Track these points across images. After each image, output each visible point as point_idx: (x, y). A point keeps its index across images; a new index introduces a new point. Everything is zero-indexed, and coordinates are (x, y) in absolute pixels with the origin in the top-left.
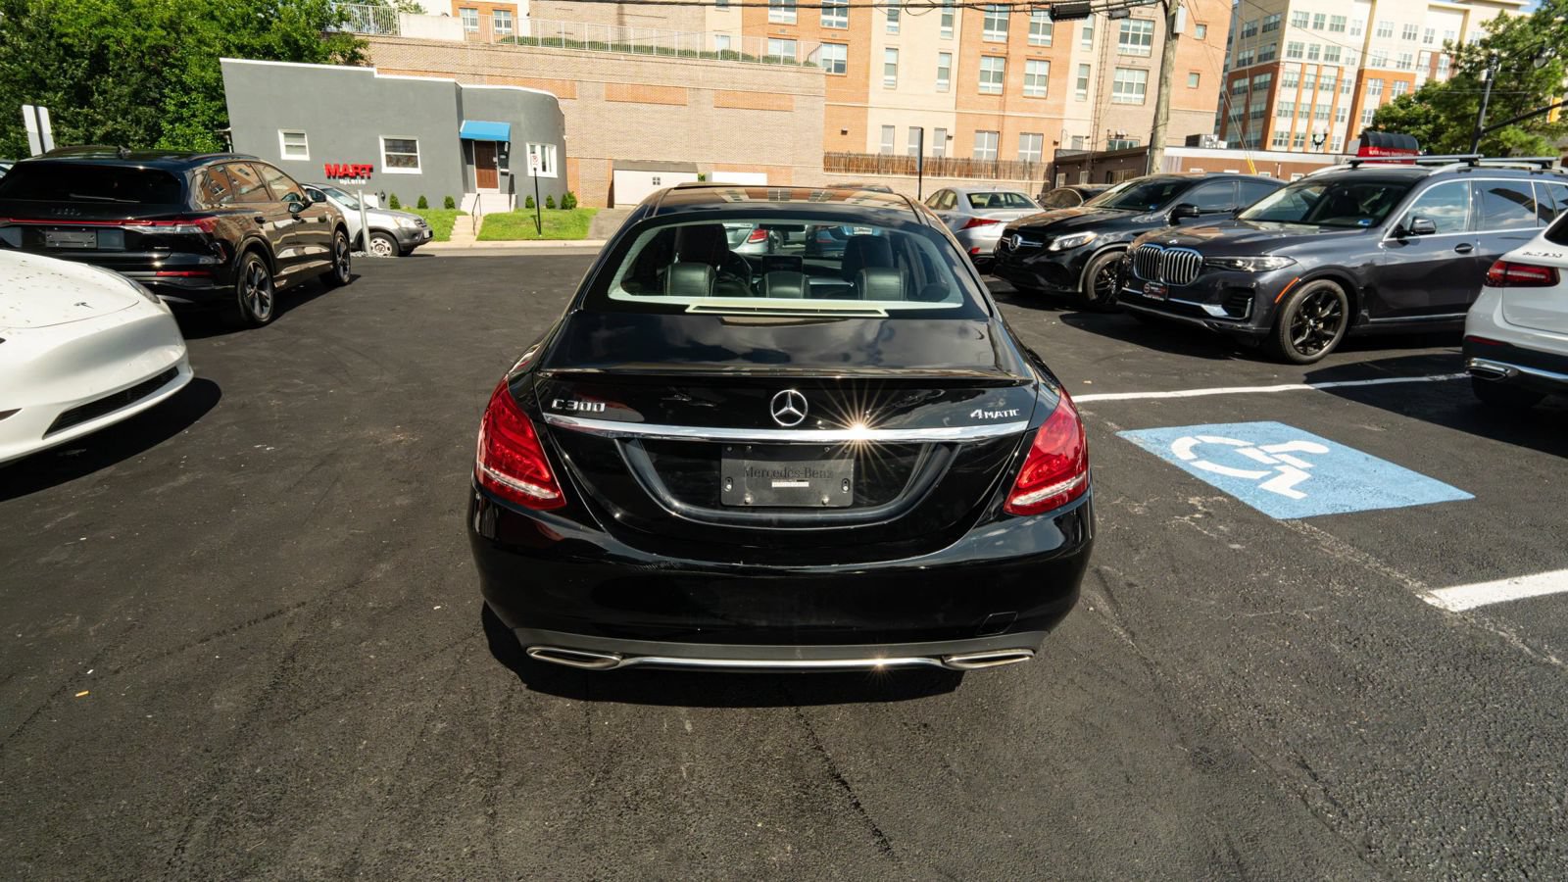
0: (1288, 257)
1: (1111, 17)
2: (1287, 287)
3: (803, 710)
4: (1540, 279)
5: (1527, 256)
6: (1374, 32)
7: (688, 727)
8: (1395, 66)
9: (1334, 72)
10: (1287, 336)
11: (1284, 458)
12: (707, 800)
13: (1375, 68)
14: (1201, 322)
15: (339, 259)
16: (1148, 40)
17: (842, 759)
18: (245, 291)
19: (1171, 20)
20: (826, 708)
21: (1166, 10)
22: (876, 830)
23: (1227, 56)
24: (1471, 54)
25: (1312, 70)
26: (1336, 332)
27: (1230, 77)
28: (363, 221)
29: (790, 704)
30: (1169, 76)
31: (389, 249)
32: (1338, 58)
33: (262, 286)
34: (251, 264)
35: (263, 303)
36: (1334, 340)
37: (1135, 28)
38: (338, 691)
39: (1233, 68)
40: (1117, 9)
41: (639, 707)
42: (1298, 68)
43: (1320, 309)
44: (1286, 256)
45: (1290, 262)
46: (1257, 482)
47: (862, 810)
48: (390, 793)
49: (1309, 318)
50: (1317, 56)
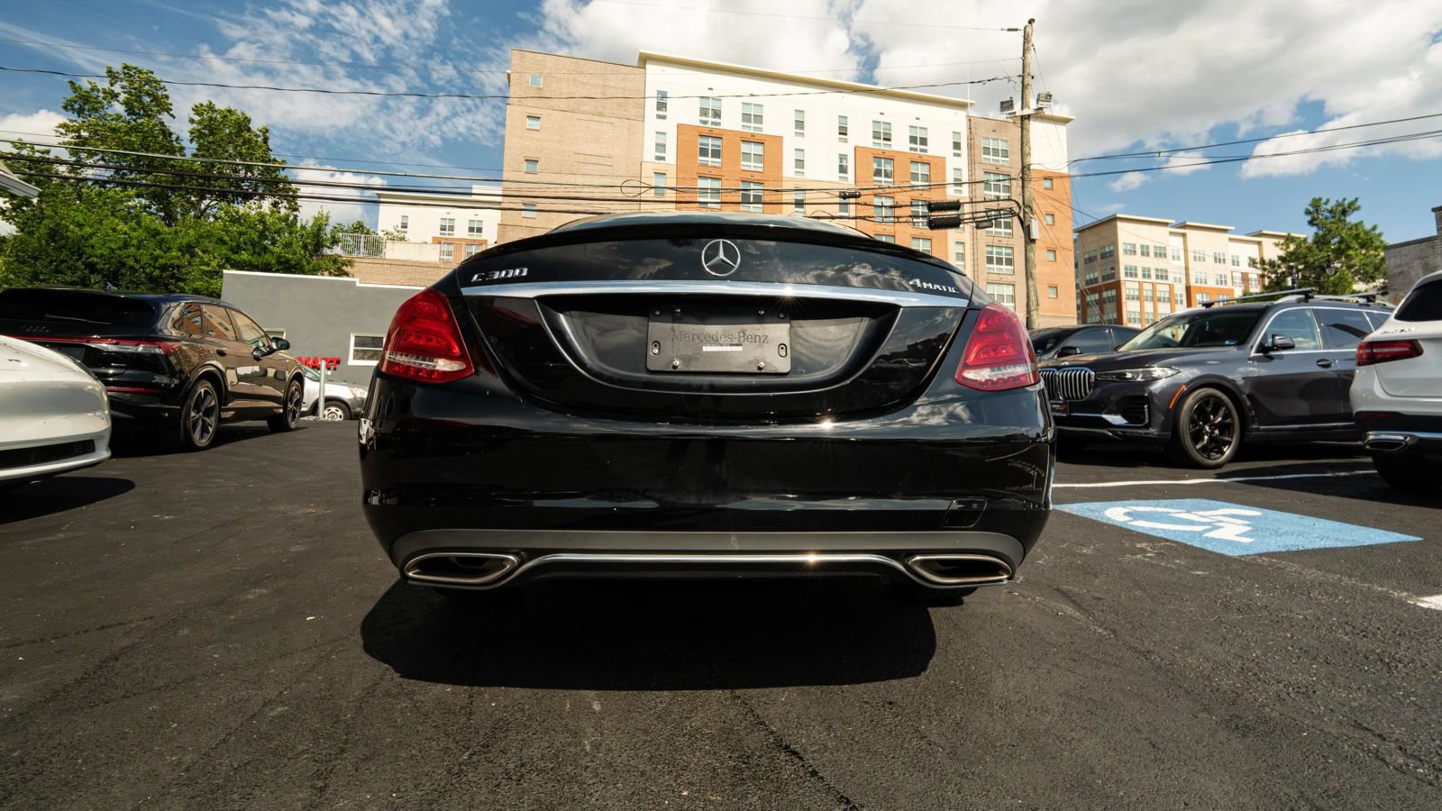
0: (1171, 368)
1: (977, 227)
2: (1178, 395)
3: (738, 692)
4: (1405, 352)
5: (1386, 335)
6: (1191, 256)
7: (597, 707)
8: (1215, 282)
9: (1167, 288)
10: (1188, 441)
11: (1219, 518)
12: (615, 771)
13: (1198, 285)
14: (1105, 431)
15: (290, 406)
16: (1010, 262)
17: (791, 733)
18: (190, 414)
19: (1027, 230)
20: (767, 691)
21: (1022, 223)
22: (842, 797)
23: (1077, 277)
24: (1274, 266)
25: (1147, 287)
26: (1232, 438)
27: (1082, 295)
28: (322, 390)
29: (723, 687)
30: (1033, 271)
31: (340, 417)
32: (1167, 278)
33: (208, 413)
34: (202, 390)
35: (204, 430)
36: (1232, 446)
37: (997, 253)
38: (161, 683)
39: (1083, 286)
40: (982, 221)
41: (535, 691)
42: (1136, 285)
43: (1212, 417)
44: (1169, 366)
45: (1174, 372)
46: (1200, 534)
47: (822, 778)
48: (187, 770)
49: (1205, 424)
50: (1149, 276)
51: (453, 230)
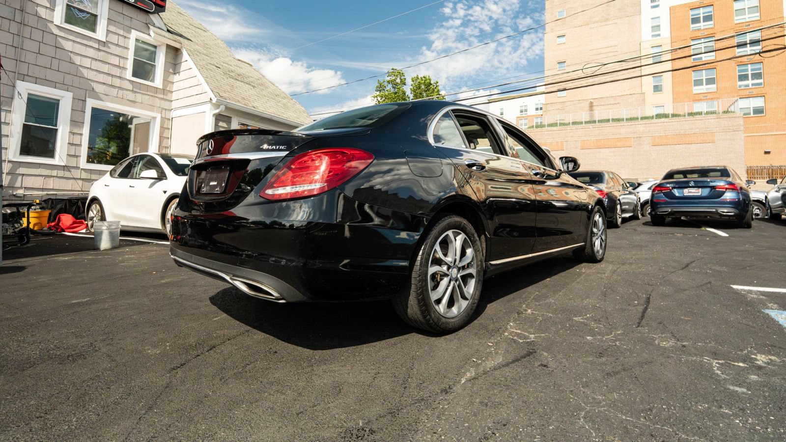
3: (253, 330)
22: (185, 364)
47: (196, 358)
51: (527, 112)
